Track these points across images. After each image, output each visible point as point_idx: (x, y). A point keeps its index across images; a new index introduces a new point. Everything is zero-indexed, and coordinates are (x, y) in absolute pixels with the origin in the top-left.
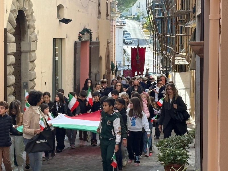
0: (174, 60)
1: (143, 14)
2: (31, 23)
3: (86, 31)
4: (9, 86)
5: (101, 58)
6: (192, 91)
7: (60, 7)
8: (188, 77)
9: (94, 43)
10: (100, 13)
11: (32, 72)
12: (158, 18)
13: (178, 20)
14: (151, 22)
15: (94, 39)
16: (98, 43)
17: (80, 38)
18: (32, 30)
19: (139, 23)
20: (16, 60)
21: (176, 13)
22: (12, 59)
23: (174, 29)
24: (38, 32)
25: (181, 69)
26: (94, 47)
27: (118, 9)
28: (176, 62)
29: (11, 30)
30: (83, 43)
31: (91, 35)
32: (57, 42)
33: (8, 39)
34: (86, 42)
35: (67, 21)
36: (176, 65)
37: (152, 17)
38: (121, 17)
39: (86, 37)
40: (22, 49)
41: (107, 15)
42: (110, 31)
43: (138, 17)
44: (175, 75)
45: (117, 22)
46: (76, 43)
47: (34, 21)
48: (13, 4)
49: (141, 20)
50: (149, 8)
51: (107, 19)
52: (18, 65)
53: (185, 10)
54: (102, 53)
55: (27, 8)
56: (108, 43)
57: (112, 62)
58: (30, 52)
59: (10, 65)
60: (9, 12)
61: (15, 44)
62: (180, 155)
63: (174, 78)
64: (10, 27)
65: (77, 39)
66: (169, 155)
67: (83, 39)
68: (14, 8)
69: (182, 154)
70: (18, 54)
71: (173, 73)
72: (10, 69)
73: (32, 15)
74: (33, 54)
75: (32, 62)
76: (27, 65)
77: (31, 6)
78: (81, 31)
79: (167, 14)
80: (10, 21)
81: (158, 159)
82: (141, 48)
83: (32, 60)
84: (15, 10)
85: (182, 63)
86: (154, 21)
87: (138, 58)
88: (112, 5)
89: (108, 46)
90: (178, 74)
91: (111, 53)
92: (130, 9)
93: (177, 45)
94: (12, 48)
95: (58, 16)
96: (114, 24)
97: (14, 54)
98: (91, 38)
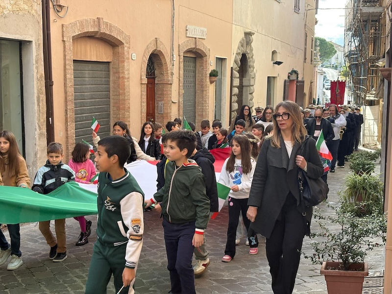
0: (365, 96)
1: (341, 63)
2: (251, 64)
3: (294, 72)
4: (233, 111)
5: (305, 95)
6: (380, 122)
7: (274, 53)
8: (377, 110)
9: (300, 82)
10: (305, 59)
11: (251, 102)
12: (354, 64)
13: (370, 65)
14: (348, 68)
15: (300, 79)
16: (303, 82)
17: (289, 77)
18: (252, 69)
19: (337, 71)
20: (239, 92)
21: (369, 58)
22: (236, 91)
23: (366, 71)
24: (257, 71)
25: (371, 103)
26: (300, 86)
27: (320, 59)
28: (367, 98)
29: (236, 68)
30: (291, 81)
31: (298, 75)
32: (270, 80)
33: (233, 75)
34: (293, 80)
35: (279, 63)
36: (367, 100)
37: (348, 64)
38: (322, 66)
39: (293, 77)
40: (244, 84)
41: (312, 61)
42: (313, 75)
43: (336, 66)
44: (366, 108)
45: (319, 70)
46: (285, 81)
47: (254, 62)
48: (238, 48)
49: (339, 68)
50: (346, 56)
51: (311, 64)
52: (240, 96)
53: (376, 56)
54: (306, 90)
55: (249, 52)
56: (311, 83)
57: (314, 98)
58: (250, 86)
59: (234, 95)
60: (235, 54)
61: (239, 79)
62: (367, 165)
63: (365, 111)
64: (235, 66)
65: (287, 79)
66: (358, 164)
67: (291, 78)
68: (239, 51)
69: (369, 164)
70: (241, 87)
71: (364, 106)
72: (235, 98)
73: (252, 57)
74: (252, 88)
75: (251, 94)
76: (247, 96)
77: (251, 50)
78: (290, 72)
79: (361, 60)
80: (236, 62)
81: (349, 167)
82: (341, 81)
83: (251, 92)
84: (240, 53)
85: (372, 98)
86: (350, 67)
87: (338, 91)
88: (316, 55)
89: (311, 85)
90: (368, 107)
91: (313, 90)
92: (330, 60)
93: (368, 84)
94: (237, 82)
95: (272, 59)
96: (316, 70)
97: (238, 87)
98: (297, 78)
